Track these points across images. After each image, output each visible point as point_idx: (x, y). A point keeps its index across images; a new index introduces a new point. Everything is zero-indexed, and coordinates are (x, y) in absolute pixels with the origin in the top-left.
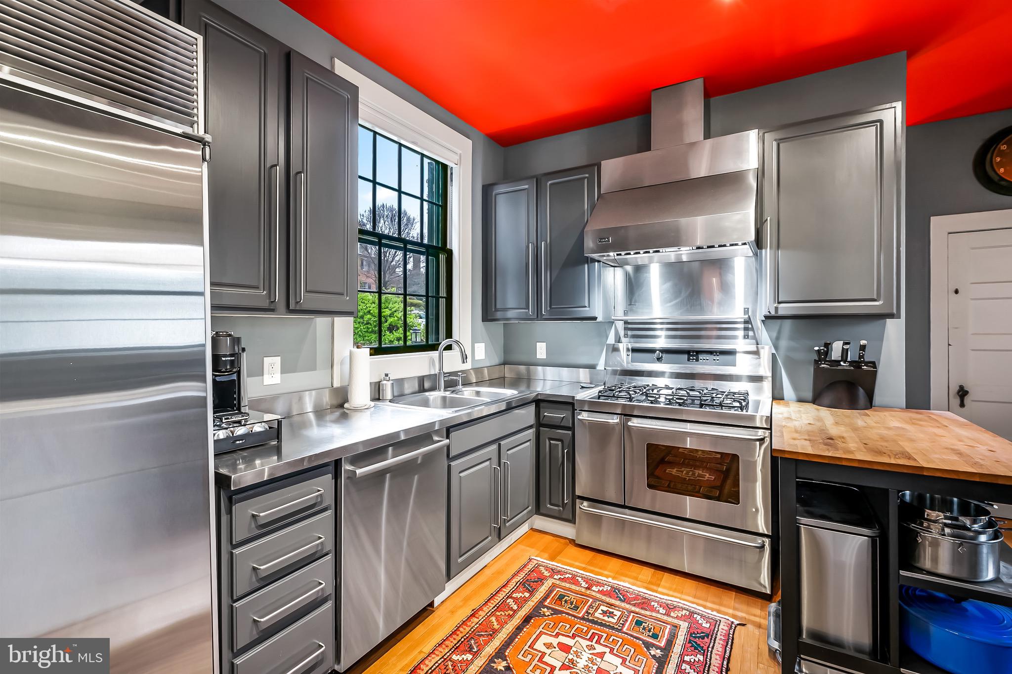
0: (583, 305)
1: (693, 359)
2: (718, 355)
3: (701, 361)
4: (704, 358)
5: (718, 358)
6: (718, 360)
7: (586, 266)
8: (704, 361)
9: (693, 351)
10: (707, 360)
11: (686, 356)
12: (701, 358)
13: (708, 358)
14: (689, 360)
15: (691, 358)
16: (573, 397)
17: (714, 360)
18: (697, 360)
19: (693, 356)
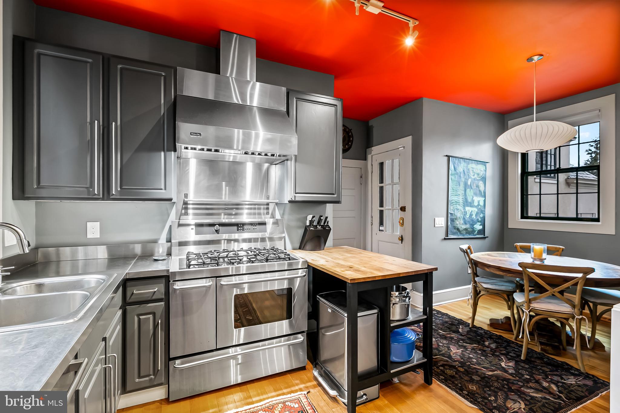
0: (159, 188)
1: (241, 229)
2: (256, 226)
3: (246, 230)
4: (248, 228)
5: (256, 228)
6: (256, 229)
7: (163, 153)
8: (248, 230)
9: (240, 224)
10: (250, 229)
11: (236, 228)
12: (246, 228)
13: (250, 228)
14: (238, 230)
15: (240, 228)
16: (168, 271)
17: (254, 229)
18: (243, 230)
19: (240, 227)
